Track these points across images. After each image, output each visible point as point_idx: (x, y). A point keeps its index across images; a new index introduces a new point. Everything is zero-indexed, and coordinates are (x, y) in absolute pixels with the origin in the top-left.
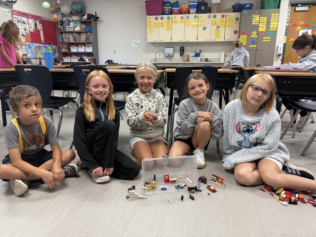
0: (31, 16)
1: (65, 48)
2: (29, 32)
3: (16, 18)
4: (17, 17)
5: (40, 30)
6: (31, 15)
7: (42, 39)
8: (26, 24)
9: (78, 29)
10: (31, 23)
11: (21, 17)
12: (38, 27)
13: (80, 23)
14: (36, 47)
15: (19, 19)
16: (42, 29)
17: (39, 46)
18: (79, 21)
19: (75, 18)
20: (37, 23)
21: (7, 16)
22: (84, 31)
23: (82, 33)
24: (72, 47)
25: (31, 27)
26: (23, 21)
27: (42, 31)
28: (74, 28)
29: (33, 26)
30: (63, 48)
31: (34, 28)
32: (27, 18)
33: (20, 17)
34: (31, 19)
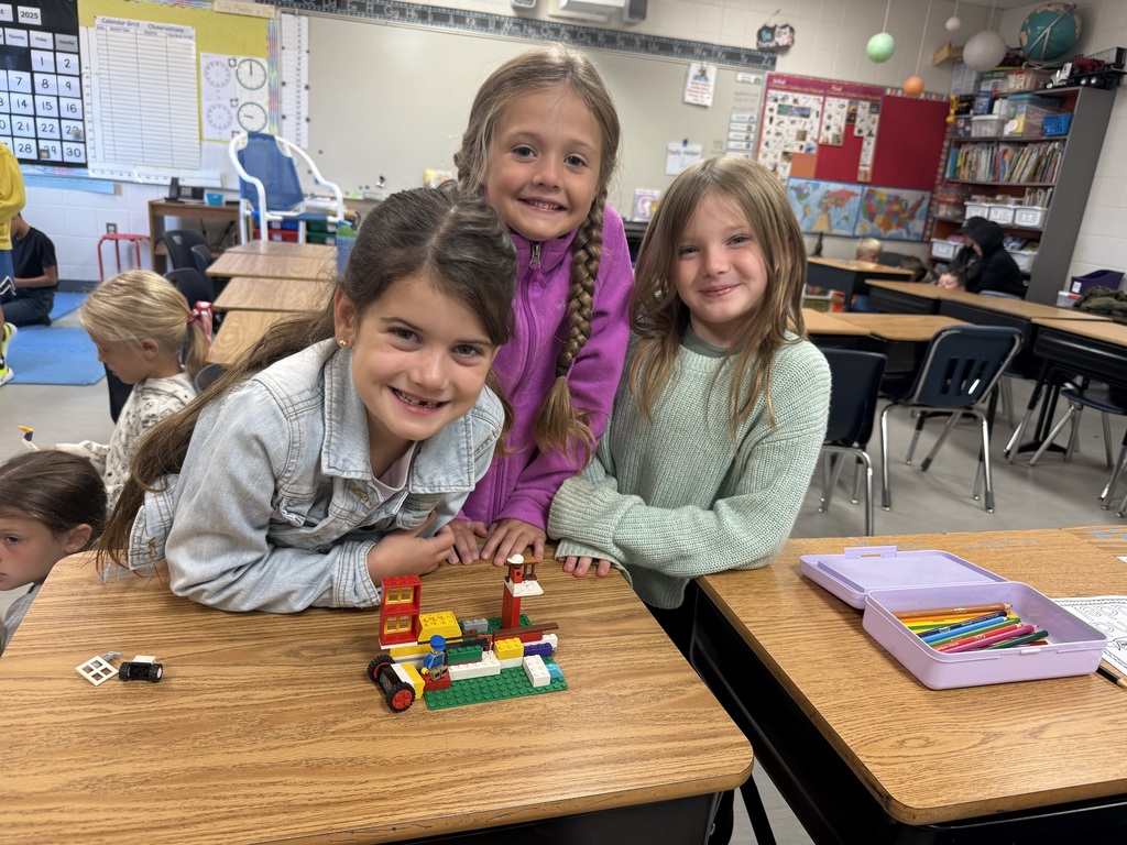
0: (840, 89)
1: (949, 203)
2: (814, 145)
3: (776, 100)
4: (780, 97)
5: (865, 134)
6: (839, 84)
7: (861, 168)
8: (813, 116)
9: (1014, 127)
10: (833, 113)
11: (796, 95)
12: (858, 124)
13: (1032, 101)
14: (829, 195)
15: (789, 102)
16: (874, 132)
17: (843, 191)
18: (1026, 96)
19: (1016, 82)
20: (860, 111)
21: (746, 97)
22: (1036, 134)
23: (1025, 143)
24: (975, 200)
25: (828, 128)
26: (803, 109)
27: (873, 140)
28: (1003, 123)
29: (839, 122)
30: (944, 202)
31: (840, 129)
32: (821, 94)
33: (791, 96)
34: (836, 100)
